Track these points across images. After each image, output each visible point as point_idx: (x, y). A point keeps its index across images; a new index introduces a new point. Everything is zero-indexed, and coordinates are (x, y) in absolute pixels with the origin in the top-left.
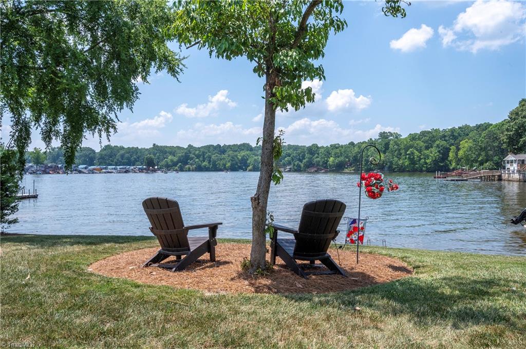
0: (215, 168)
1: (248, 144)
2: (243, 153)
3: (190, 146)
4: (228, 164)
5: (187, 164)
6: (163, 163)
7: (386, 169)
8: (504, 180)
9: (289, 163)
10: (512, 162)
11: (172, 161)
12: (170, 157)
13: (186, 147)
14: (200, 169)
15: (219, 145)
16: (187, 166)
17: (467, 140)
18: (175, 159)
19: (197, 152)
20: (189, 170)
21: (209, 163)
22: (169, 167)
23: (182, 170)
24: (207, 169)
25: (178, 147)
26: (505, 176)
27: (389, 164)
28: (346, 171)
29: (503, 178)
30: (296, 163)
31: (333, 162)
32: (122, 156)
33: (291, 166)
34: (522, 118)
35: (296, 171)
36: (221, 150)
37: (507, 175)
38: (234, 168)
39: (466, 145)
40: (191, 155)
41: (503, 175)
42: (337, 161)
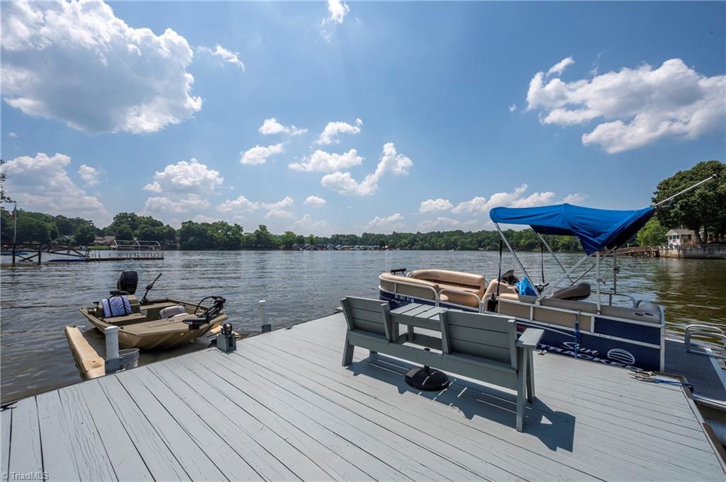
0: (433, 248)
1: (461, 231)
2: (455, 237)
3: (418, 232)
4: (443, 245)
5: (414, 245)
6: (399, 244)
7: (572, 248)
8: (662, 257)
9: (489, 244)
10: (674, 237)
11: (404, 243)
12: (403, 240)
13: (416, 233)
14: (423, 248)
15: (439, 232)
16: (414, 247)
17: (653, 221)
18: (407, 242)
19: (421, 237)
20: (415, 249)
21: (429, 244)
22: (402, 248)
23: (410, 249)
24: (428, 249)
25: (410, 234)
26: (663, 252)
27: (574, 244)
28: (535, 250)
29: (661, 254)
30: (494, 244)
31: (524, 243)
32: (373, 240)
33: (490, 247)
34: (673, 187)
35: (494, 250)
36: (439, 235)
37: (664, 251)
38: (447, 248)
39: (652, 226)
40: (418, 239)
41: (660, 251)
42: (527, 242)
